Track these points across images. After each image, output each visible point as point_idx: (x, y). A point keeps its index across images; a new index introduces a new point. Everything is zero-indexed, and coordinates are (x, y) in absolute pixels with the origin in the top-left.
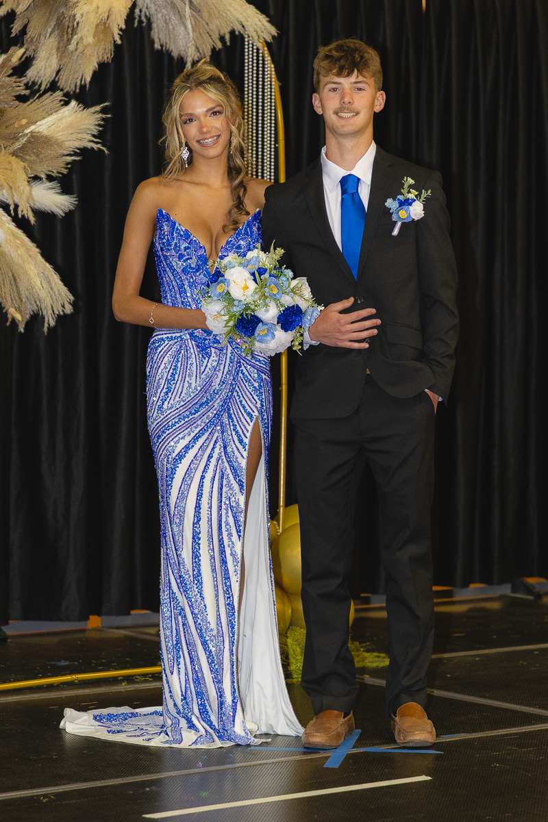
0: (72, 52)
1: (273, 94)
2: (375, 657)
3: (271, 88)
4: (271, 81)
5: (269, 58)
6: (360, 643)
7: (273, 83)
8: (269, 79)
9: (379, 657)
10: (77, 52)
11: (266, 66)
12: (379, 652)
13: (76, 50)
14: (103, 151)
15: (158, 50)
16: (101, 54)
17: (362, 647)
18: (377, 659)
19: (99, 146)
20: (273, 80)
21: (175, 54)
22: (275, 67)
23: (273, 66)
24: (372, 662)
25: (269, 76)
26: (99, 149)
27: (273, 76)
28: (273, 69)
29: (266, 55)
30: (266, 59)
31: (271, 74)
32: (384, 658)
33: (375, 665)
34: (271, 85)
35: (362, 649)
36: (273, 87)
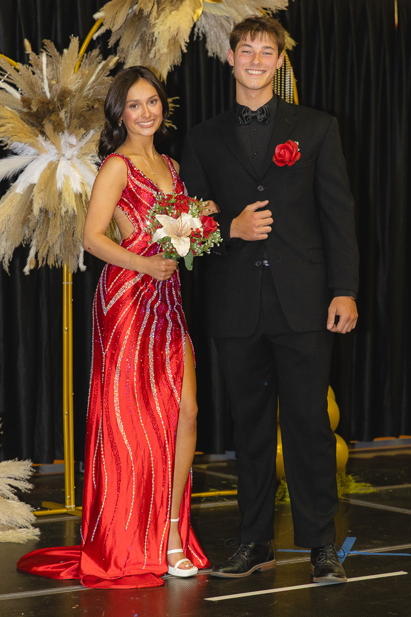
0: (152, 59)
1: (292, 88)
2: (363, 486)
3: (290, 84)
4: (290, 79)
5: (289, 62)
6: (352, 476)
7: (292, 80)
8: (289, 77)
9: (366, 486)
10: (156, 59)
11: (287, 68)
12: (366, 483)
13: (155, 57)
14: (173, 128)
15: (211, 57)
16: (172, 60)
17: (354, 479)
18: (364, 488)
19: (170, 124)
20: (292, 78)
21: (223, 60)
22: (293, 69)
23: (291, 68)
24: (361, 490)
25: (289, 75)
26: (170, 126)
27: (292, 75)
28: (292, 70)
29: (287, 60)
30: (287, 63)
31: (290, 74)
32: (369, 486)
33: (363, 492)
34: (290, 81)
35: (354, 481)
36: (292, 83)
